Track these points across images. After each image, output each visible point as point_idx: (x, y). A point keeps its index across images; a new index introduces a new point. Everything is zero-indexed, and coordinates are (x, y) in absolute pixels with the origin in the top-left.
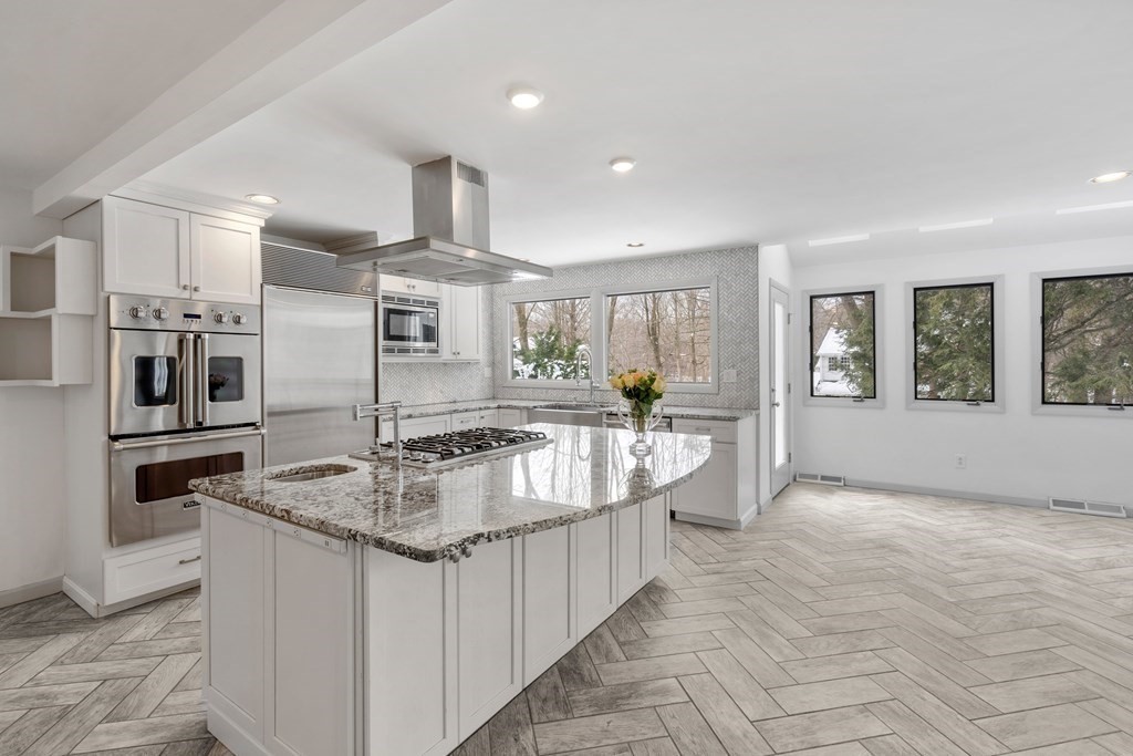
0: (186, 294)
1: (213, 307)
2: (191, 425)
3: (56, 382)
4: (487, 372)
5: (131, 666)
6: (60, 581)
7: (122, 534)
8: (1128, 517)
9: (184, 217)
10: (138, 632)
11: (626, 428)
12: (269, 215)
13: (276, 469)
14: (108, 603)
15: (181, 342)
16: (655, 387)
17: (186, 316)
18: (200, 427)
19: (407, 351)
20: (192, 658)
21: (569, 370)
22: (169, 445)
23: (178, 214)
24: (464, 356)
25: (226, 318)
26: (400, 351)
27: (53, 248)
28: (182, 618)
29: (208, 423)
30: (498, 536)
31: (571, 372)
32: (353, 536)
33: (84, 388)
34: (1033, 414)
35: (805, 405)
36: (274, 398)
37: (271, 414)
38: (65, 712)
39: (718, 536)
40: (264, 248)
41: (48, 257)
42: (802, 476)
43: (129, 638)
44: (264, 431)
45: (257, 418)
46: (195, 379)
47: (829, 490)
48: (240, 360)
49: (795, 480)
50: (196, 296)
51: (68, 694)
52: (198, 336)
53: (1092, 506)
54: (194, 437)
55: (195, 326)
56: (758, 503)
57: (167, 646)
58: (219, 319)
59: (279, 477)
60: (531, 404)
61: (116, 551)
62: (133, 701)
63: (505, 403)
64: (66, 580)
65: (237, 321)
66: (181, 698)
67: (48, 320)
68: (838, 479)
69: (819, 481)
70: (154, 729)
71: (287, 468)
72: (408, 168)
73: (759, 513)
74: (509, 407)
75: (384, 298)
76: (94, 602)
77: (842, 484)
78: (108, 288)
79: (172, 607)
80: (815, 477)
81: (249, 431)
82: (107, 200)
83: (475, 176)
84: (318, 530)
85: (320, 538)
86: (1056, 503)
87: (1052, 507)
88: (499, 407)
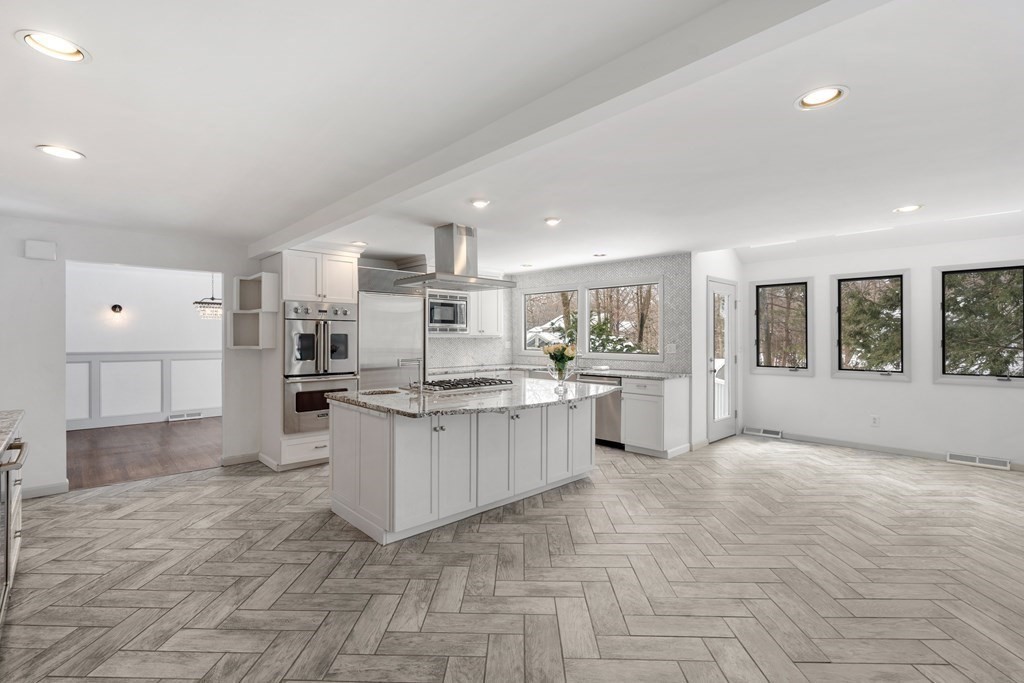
0: (320, 299)
1: (333, 306)
2: (322, 372)
3: (261, 347)
4: (507, 345)
5: (295, 489)
6: (257, 455)
7: (289, 428)
8: (1011, 470)
9: (319, 256)
10: (297, 478)
11: (554, 379)
12: (362, 251)
13: (363, 391)
14: (283, 463)
15: (317, 326)
16: (566, 353)
17: (320, 311)
18: (326, 373)
19: (455, 330)
20: (323, 489)
21: (597, 344)
22: (302, 382)
23: (316, 255)
24: (488, 333)
25: (340, 312)
26: (451, 330)
27: (261, 277)
28: (318, 474)
29: (330, 371)
30: (446, 413)
31: (599, 346)
32: (389, 411)
33: (272, 350)
34: (934, 383)
35: (751, 373)
36: (365, 361)
37: (363, 370)
38: (271, 501)
39: (649, 462)
40: (360, 270)
41: (258, 282)
42: (749, 429)
43: (294, 479)
44: (358, 377)
45: (355, 370)
46: (323, 346)
47: (765, 440)
48: (346, 336)
49: (742, 433)
50: (325, 300)
51: (272, 495)
52: (325, 323)
53: (982, 460)
54: (323, 378)
55: (323, 317)
56: (690, 443)
57: (311, 484)
58: (336, 313)
59: (365, 394)
60: (532, 367)
61: (286, 437)
62: (299, 500)
63: (515, 367)
64: (261, 454)
65: (345, 313)
66: (319, 501)
67: (258, 314)
68: (777, 433)
69: (761, 434)
70: (309, 509)
71: (367, 391)
72: (433, 229)
73: (691, 451)
74: (517, 369)
75: (430, 296)
76: (275, 463)
77: (779, 436)
78: (285, 298)
79: (313, 470)
80: (759, 431)
81: (351, 376)
82: (285, 253)
83: (470, 232)
84: (377, 410)
85: (377, 413)
86: (952, 457)
87: (948, 460)
88: (510, 369)
